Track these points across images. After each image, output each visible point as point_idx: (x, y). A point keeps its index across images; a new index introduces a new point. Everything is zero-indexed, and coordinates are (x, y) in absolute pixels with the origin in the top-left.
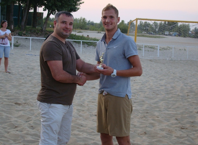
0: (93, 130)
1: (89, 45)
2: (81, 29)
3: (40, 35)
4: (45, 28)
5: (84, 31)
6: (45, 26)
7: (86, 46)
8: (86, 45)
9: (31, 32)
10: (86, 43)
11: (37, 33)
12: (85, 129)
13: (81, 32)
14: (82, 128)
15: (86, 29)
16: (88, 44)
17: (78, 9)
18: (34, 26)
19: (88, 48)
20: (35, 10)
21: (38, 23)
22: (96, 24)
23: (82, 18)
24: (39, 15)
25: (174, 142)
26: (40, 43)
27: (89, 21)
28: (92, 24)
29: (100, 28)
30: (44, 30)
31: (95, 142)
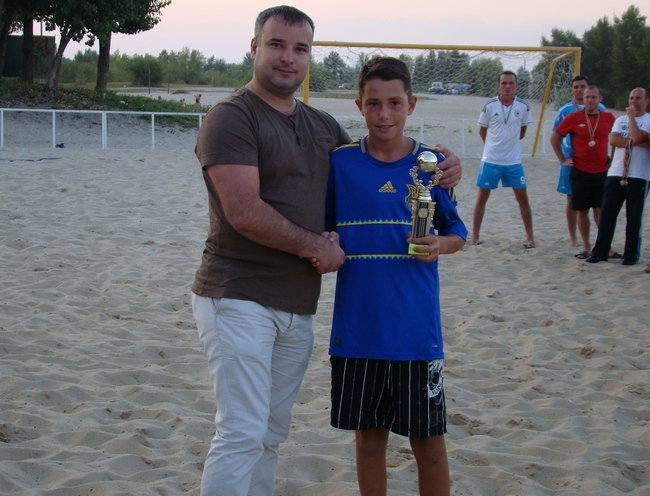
0: (84, 356)
1: (185, 127)
2: (187, 83)
3: (41, 103)
4: (55, 81)
5: (193, 88)
6: (54, 76)
7: (177, 130)
8: (177, 128)
9: (12, 93)
10: (178, 122)
11: (32, 98)
12: (64, 352)
13: (183, 92)
14: (57, 351)
15: (202, 83)
16: (182, 124)
17: (156, 22)
18: (27, 78)
19: (182, 133)
20: (28, 29)
21: (39, 69)
22: (230, 66)
23: (187, 50)
24: (43, 45)
25: (312, 377)
26: (38, 125)
27: (212, 59)
28: (221, 67)
29: (242, 77)
30: (50, 87)
31: (74, 387)
